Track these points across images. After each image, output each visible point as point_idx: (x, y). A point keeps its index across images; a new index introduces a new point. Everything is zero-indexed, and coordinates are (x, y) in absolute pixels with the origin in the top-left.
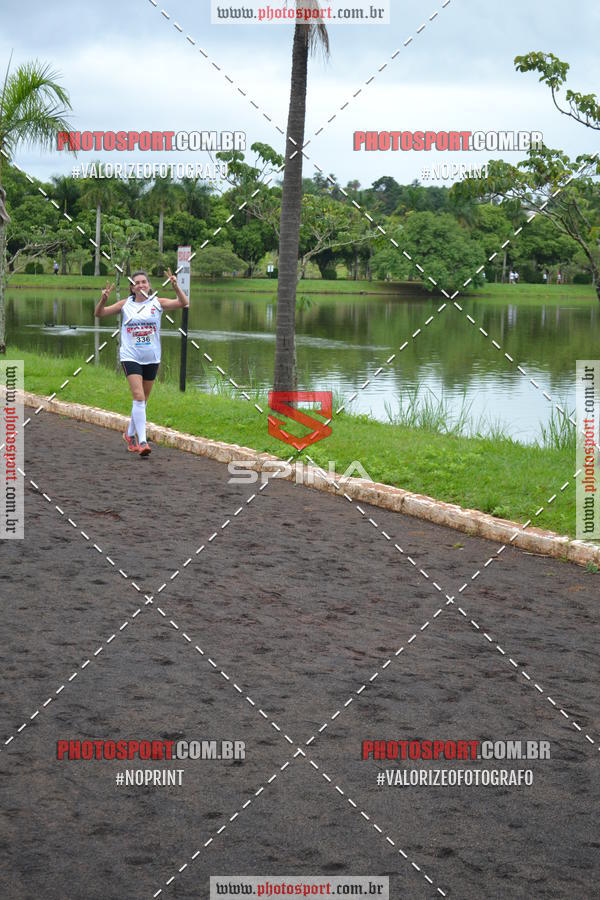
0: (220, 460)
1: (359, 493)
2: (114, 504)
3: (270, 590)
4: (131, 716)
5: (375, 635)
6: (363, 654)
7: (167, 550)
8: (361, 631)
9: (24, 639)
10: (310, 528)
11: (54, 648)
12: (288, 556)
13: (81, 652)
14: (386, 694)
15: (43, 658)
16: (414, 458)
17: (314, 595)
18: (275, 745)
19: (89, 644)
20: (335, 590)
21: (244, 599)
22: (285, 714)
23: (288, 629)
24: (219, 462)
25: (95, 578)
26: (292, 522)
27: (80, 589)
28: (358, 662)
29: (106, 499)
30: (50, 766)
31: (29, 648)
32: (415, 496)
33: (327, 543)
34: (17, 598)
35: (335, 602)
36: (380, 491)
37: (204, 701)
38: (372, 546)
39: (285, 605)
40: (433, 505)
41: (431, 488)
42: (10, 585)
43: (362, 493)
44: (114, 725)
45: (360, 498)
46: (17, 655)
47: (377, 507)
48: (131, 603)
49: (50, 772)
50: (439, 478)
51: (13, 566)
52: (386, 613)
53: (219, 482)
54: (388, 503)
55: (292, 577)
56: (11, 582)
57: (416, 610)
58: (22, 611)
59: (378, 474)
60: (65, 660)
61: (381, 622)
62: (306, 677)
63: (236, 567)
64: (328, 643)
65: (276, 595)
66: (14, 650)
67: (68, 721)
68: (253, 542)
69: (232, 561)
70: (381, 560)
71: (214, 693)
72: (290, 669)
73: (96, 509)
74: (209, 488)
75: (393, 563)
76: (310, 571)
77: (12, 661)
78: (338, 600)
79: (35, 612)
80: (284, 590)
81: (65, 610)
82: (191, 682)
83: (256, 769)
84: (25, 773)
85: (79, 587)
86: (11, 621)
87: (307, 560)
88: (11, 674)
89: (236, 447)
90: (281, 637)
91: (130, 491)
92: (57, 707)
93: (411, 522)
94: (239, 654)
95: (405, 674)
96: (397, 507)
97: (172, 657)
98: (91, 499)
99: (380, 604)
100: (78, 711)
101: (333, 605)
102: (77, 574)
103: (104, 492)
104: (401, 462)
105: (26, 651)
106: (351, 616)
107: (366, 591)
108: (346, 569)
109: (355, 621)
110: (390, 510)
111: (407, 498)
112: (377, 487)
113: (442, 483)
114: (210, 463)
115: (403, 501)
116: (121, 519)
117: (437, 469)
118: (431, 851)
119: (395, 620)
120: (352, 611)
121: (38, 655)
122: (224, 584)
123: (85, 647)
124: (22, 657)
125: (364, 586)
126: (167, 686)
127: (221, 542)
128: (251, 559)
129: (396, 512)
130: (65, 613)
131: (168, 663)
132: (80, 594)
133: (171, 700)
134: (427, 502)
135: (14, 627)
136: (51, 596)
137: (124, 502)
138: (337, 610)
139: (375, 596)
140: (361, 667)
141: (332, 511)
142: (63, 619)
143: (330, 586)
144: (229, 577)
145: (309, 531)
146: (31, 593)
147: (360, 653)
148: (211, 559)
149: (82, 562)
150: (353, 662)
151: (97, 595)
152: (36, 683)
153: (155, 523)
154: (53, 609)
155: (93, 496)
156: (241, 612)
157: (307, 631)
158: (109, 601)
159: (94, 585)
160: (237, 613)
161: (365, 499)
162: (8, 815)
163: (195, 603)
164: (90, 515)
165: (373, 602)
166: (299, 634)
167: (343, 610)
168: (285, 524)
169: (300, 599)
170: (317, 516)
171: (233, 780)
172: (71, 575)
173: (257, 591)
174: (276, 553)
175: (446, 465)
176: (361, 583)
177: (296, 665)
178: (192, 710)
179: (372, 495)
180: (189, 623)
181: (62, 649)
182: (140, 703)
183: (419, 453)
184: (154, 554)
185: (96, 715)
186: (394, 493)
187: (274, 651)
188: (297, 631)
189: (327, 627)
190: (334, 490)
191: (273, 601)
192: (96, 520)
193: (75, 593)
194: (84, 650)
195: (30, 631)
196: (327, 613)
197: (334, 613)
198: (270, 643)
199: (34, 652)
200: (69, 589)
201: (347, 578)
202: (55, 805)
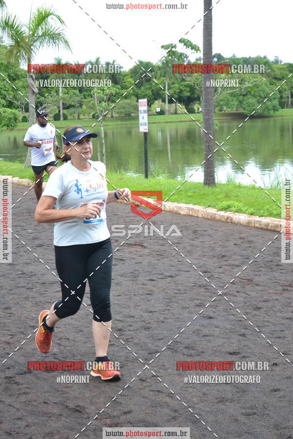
0: (182, 213)
2: (138, 240)
3: (244, 278)
4: (205, 345)
9: (128, 311)
10: (250, 245)
11: (146, 314)
12: (246, 260)
13: (162, 316)
15: (143, 319)
17: (270, 279)
18: (289, 354)
19: (163, 311)
20: (280, 276)
22: (286, 339)
23: (265, 297)
24: (182, 215)
26: (238, 243)
27: (144, 284)
30: (178, 372)
31: (133, 315)
35: (283, 282)
36: (281, 223)
37: (241, 335)
39: (257, 285)
43: (270, 225)
44: (200, 350)
45: (269, 228)
46: (129, 319)
49: (179, 375)
53: (187, 225)
58: (119, 297)
59: (278, 215)
60: (155, 320)
62: (287, 320)
63: (221, 268)
64: (291, 303)
65: (250, 280)
66: (125, 316)
67: (175, 350)
68: (224, 254)
69: (217, 264)
71: (243, 331)
72: (278, 317)
74: (184, 228)
76: (262, 267)
77: (128, 322)
79: (126, 297)
80: (252, 278)
81: (142, 295)
82: (229, 326)
83: (286, 367)
84: (166, 376)
85: (142, 283)
86: (116, 302)
87: (257, 261)
88: (131, 328)
89: (191, 206)
90: (264, 301)
94: (246, 311)
97: (211, 314)
101: (283, 284)
102: (138, 276)
105: (133, 317)
108: (280, 265)
112: (279, 221)
114: (177, 215)
116: (145, 247)
121: (140, 318)
122: (219, 277)
124: (132, 319)
126: (217, 329)
127: (206, 256)
128: (226, 263)
130: (142, 297)
131: (211, 318)
132: (145, 287)
133: (223, 336)
136: (130, 289)
137: (142, 239)
138: (286, 286)
141: (257, 236)
142: (142, 299)
143: (276, 275)
144: (220, 273)
146: (119, 288)
148: (205, 264)
149: (137, 271)
151: (154, 287)
152: (147, 332)
153: (163, 248)
154: (135, 295)
157: (276, 297)
158: (162, 289)
159: (150, 282)
160: (234, 291)
161: (273, 228)
162: (169, 396)
164: (128, 246)
166: (273, 299)
167: (289, 286)
168: (235, 244)
169: (263, 282)
170: (250, 239)
171: (277, 372)
172: (135, 277)
174: (238, 259)
177: (279, 314)
178: (236, 340)
181: (151, 314)
182: (208, 338)
184: (173, 264)
185: (188, 346)
187: (264, 308)
188: (271, 298)
189: (286, 294)
190: (253, 225)
191: (250, 284)
192: (132, 249)
193: (142, 286)
194: (163, 314)
195: (129, 306)
196: (282, 288)
197: (286, 288)
198: (260, 305)
199: (137, 317)
200: (138, 285)
201: (283, 269)
202: (191, 390)
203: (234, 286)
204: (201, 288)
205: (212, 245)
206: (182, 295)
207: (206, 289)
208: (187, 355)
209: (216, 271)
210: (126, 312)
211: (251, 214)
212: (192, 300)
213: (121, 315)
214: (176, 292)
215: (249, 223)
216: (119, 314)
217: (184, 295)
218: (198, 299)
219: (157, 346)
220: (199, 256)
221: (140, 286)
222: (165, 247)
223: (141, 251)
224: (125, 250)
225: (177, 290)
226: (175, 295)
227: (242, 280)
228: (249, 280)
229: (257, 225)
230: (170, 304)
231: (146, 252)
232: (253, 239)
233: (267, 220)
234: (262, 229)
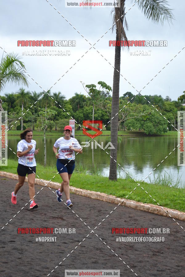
0: (93, 198)
1: (149, 209)
2: (60, 214)
5: (173, 261)
7: (86, 231)
8: (168, 260)
9: (45, 264)
10: (135, 222)
16: (168, 196)
17: (146, 247)
19: (70, 265)
20: (152, 245)
21: (120, 248)
23: (140, 259)
25: (63, 241)
27: (59, 246)
28: (170, 271)
29: (56, 213)
31: (48, 267)
32: (172, 210)
34: (37, 249)
35: (154, 249)
36: (158, 208)
39: (136, 250)
40: (179, 213)
41: (177, 207)
42: (32, 244)
43: (151, 209)
45: (150, 211)
47: (157, 214)
48: (79, 250)
50: (179, 203)
51: (32, 237)
52: (174, 253)
54: (161, 213)
56: (33, 243)
58: (40, 254)
61: (174, 256)
63: (113, 237)
64: (157, 264)
66: (43, 268)
72: (146, 273)
73: (53, 216)
74: (92, 208)
77: (44, 272)
78: (155, 248)
79: (45, 254)
80: (133, 245)
81: (56, 253)
85: (58, 245)
86: (38, 257)
90: (139, 262)
91: (63, 210)
96: (165, 214)
98: (50, 213)
99: (171, 250)
101: (154, 250)
103: (54, 210)
104: (163, 198)
105: (48, 268)
106: (161, 254)
107: (164, 245)
109: (164, 256)
110: (162, 215)
111: (169, 211)
112: (156, 207)
113: (181, 205)
114: (89, 199)
115: (167, 212)
116: (64, 220)
117: (178, 200)
119: (178, 255)
120: (161, 252)
122: (111, 243)
123: (68, 266)
127: (104, 228)
129: (165, 216)
130: (56, 254)
132: (59, 247)
134: (177, 212)
135: (40, 259)
136: (49, 248)
137: (63, 214)
139: (168, 246)
140: (172, 272)
141: (141, 216)
142: (56, 256)
144: (111, 240)
145: (135, 223)
146: (41, 247)
148: (103, 234)
151: (66, 248)
154: (52, 253)
155: (51, 212)
156: (121, 253)
157: (147, 260)
159: (64, 244)
160: (119, 253)
161: (152, 212)
163: (102, 250)
164: (53, 219)
165: (168, 249)
166: (145, 261)
167: (158, 252)
168: (125, 221)
169: (140, 248)
170: (136, 218)
173: (124, 246)
175: (181, 199)
177: (148, 272)
179: (155, 210)
180: (103, 257)
183: (169, 194)
184: (81, 232)
186: (164, 210)
187: (138, 267)
188: (144, 260)
189: (154, 258)
190: (139, 209)
191: (131, 249)
192: (55, 221)
193: (58, 247)
195: (46, 261)
196: (152, 253)
197: (155, 253)
198: (136, 264)
199: (51, 268)
200: (55, 246)
203: (121, 250)
204: (97, 251)
205: (109, 221)
206: (83, 255)
207: (101, 251)
209: (109, 239)
210: (43, 264)
212: (90, 258)
213: (40, 267)
214: (80, 252)
215: (137, 207)
216: (38, 265)
217: (85, 255)
218: (94, 258)
220: (100, 228)
221: (56, 247)
222: (77, 221)
223: (61, 223)
224: (50, 221)
225: (81, 251)
226: (79, 254)
227: (126, 246)
228: (131, 246)
229: (142, 209)
230: (75, 261)
231: (64, 223)
232: (138, 218)
233: (148, 206)
234: (145, 211)
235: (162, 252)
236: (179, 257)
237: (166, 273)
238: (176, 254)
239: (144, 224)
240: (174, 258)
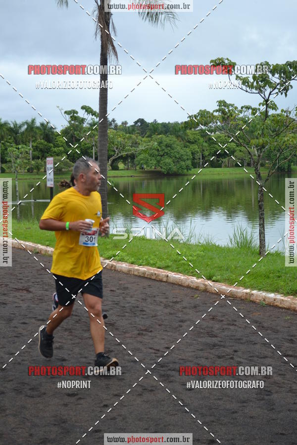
1: (145, 273)
2: (26, 285)
5: (163, 341)
6: (158, 350)
8: (156, 340)
10: (124, 292)
12: (115, 306)
13: (21, 357)
14: (172, 369)
16: (171, 255)
17: (131, 324)
19: (24, 353)
20: (140, 321)
25: (22, 321)
26: (115, 289)
28: (156, 355)
29: (22, 283)
30: (15, 413)
32: (173, 273)
33: (134, 299)
35: (141, 327)
36: (156, 272)
38: (155, 299)
39: (117, 329)
40: (183, 277)
41: (180, 269)
43: (147, 273)
44: (43, 391)
45: (146, 276)
47: (154, 280)
49: (15, 415)
50: (184, 264)
52: (166, 331)
54: (160, 277)
55: (118, 316)
57: (181, 328)
59: (154, 264)
61: (165, 335)
67: (20, 391)
70: (160, 305)
73: (17, 288)
75: (166, 306)
76: (127, 312)
78: (142, 325)
80: (116, 322)
81: (10, 337)
85: (15, 326)
87: (124, 307)
91: (33, 278)
92: (13, 384)
93: (172, 286)
95: (180, 359)
96: (165, 279)
98: (14, 283)
99: (163, 327)
100: (24, 386)
102: (13, 320)
103: (20, 279)
104: (165, 257)
106: (150, 334)
107: (155, 321)
108: (144, 311)
109: (152, 335)
110: (161, 281)
111: (169, 275)
112: (154, 270)
113: (186, 267)
115: (167, 276)
116: (30, 292)
117: (182, 260)
118: (205, 441)
119: (171, 334)
122: (86, 321)
123: (23, 355)
125: (154, 318)
129: (164, 282)
130: (10, 339)
132: (16, 329)
134: (179, 276)
137: (31, 284)
138: (142, 330)
139: (160, 322)
140: (158, 357)
141: (134, 283)
142: (9, 342)
143: (137, 319)
145: (123, 293)
147: (157, 350)
149: (14, 314)
150: (154, 355)
151: (24, 330)
154: (4, 337)
155: (15, 281)
157: (130, 341)
159: (22, 325)
161: (149, 277)
163: (73, 331)
164: (15, 291)
165: (160, 325)
167: (146, 330)
168: (111, 291)
169: (124, 326)
170: (126, 286)
172: (10, 321)
176: (152, 317)
177: (127, 357)
179: (152, 274)
180: (72, 340)
181: (11, 356)
182: (54, 379)
183: (173, 252)
185: (33, 387)
186: (163, 273)
188: (125, 341)
189: (139, 338)
190: (133, 273)
191: (112, 328)
192: (18, 293)
193: (13, 329)
194: (22, 356)
196: (138, 332)
197: (141, 332)
198: (113, 348)
200: (10, 327)
201: (145, 315)
202: (20, 431)
204: (66, 332)
208: (29, 397)
209: (85, 315)
211: (132, 263)
215: (130, 271)
218: (60, 342)
219: (5, 387)
221: (11, 329)
222: (48, 293)
223: (25, 296)
224: (11, 295)
228: (112, 324)
229: (136, 273)
231: (29, 296)
232: (129, 286)
233: (144, 269)
234: (140, 276)
235: (150, 329)
236: (171, 336)
237: (149, 358)
238: (169, 332)
239: (135, 293)
240: (165, 337)
